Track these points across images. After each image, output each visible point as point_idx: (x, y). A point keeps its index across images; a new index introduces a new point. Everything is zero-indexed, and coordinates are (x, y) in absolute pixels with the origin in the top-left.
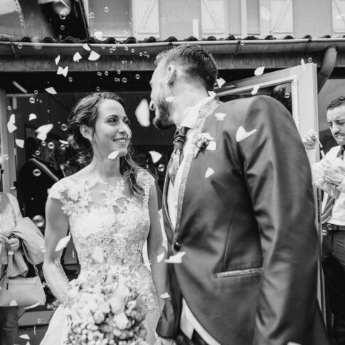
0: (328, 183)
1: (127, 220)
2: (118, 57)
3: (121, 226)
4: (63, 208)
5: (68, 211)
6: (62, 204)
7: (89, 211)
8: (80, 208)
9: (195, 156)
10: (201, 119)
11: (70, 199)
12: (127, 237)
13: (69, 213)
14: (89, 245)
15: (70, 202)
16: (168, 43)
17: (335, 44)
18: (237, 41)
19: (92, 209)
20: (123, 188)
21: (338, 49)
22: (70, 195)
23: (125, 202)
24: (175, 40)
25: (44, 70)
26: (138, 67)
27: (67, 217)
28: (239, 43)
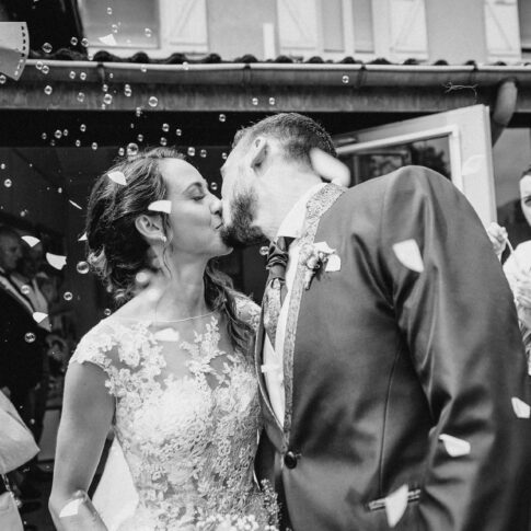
0: (525, 309)
1: (232, 401)
2: (152, 87)
3: (222, 414)
4: (108, 384)
5: (117, 387)
6: (107, 376)
7: (164, 387)
8: (146, 381)
9: (307, 285)
10: (311, 221)
11: (123, 365)
12: (233, 434)
13: (121, 393)
14: (164, 457)
15: (123, 371)
16: (242, 65)
17: (513, 76)
18: (358, 66)
19: (168, 382)
20: (217, 337)
21: (518, 84)
22: (124, 355)
23: (226, 365)
24: (255, 60)
25: (13, 107)
26: (189, 104)
27: (115, 401)
28: (363, 69)
